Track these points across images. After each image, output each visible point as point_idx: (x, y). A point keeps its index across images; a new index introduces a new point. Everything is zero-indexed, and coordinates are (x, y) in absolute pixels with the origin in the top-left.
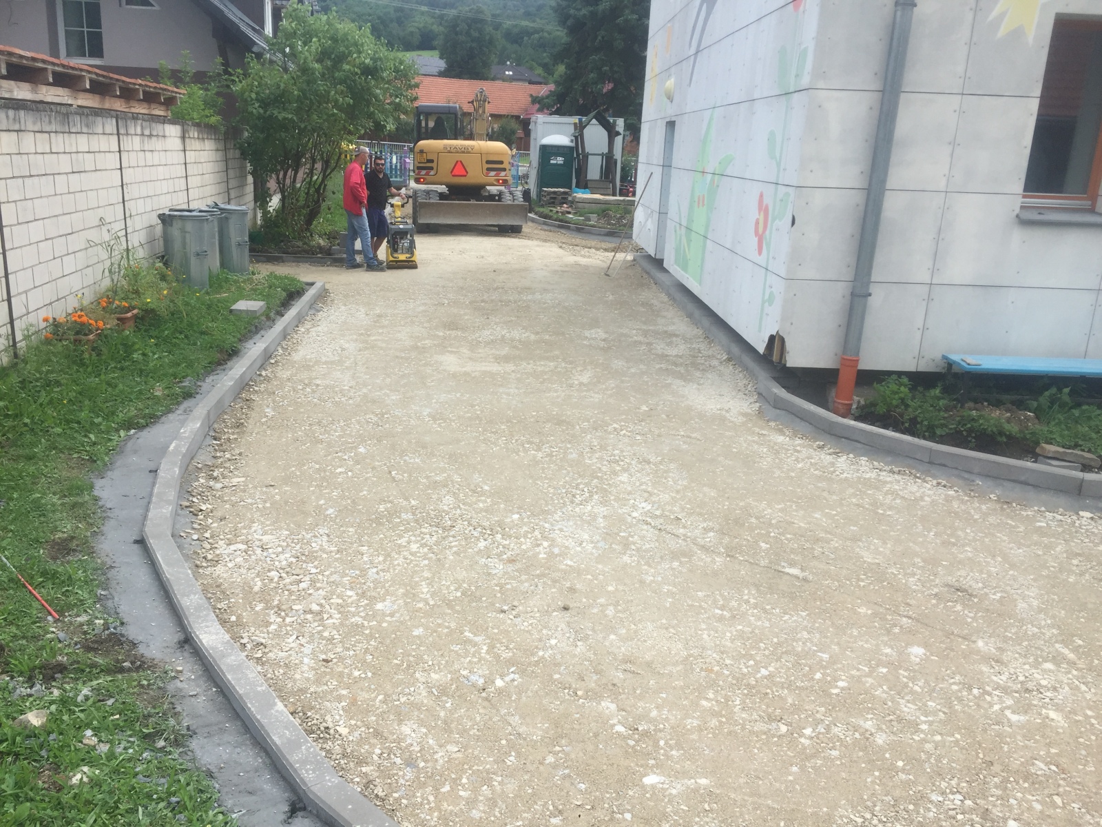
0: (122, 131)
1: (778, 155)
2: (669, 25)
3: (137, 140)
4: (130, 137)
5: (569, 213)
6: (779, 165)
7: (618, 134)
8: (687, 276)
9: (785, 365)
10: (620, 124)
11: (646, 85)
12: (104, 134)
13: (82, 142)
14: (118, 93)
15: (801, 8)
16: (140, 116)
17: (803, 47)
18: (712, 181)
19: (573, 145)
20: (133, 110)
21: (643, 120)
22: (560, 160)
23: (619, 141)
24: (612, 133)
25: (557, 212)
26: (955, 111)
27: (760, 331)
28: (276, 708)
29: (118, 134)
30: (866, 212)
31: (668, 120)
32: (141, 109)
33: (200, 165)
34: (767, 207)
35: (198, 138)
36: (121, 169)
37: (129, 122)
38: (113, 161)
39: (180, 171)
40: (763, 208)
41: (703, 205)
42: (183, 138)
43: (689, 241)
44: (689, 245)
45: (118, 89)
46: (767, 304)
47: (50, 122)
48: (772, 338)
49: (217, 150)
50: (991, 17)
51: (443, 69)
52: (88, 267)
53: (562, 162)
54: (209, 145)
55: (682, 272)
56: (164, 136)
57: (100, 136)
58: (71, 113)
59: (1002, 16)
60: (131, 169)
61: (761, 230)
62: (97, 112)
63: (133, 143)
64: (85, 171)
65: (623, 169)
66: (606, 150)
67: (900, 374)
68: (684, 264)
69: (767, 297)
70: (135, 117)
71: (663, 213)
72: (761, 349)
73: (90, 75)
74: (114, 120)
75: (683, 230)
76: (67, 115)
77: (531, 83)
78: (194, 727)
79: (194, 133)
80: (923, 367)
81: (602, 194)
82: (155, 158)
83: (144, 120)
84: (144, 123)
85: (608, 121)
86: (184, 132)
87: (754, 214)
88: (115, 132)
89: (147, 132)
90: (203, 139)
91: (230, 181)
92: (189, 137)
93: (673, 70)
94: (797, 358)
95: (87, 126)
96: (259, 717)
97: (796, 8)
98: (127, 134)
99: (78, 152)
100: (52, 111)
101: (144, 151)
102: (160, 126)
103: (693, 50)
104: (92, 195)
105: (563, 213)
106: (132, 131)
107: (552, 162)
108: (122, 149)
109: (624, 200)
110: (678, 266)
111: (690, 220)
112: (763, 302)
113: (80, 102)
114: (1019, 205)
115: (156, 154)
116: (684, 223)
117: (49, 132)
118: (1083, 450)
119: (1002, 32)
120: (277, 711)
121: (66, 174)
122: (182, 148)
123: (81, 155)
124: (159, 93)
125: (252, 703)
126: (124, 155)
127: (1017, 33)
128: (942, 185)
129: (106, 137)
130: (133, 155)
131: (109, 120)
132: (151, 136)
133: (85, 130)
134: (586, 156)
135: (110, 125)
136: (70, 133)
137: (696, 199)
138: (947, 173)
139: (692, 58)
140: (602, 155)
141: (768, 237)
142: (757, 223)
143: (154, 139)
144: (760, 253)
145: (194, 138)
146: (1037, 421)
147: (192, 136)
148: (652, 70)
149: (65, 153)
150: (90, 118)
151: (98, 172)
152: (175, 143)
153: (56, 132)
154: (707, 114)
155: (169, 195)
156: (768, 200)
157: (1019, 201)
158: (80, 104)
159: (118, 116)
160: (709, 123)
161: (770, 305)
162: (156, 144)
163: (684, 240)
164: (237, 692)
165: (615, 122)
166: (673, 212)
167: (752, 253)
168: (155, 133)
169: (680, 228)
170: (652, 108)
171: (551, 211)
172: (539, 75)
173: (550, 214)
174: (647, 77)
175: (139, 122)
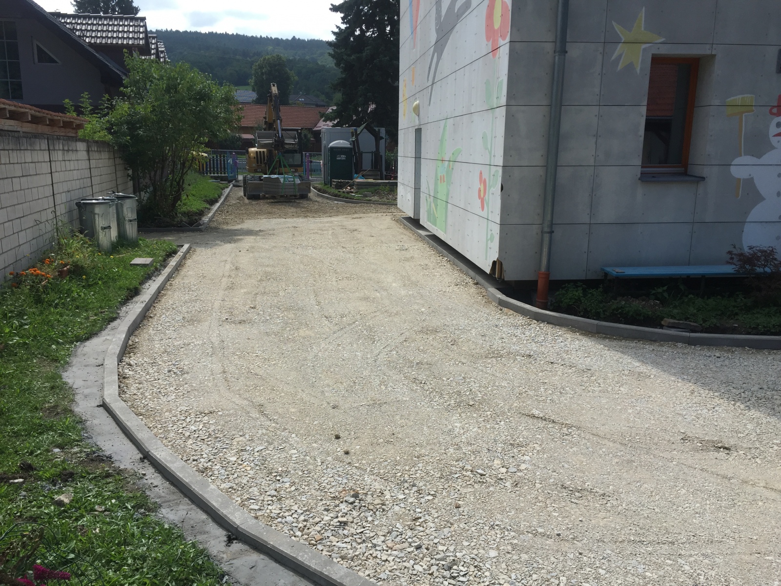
0: (51, 148)
1: (489, 147)
2: (413, 66)
3: (60, 153)
4: (56, 152)
5: (352, 192)
6: (490, 153)
7: (382, 138)
8: (436, 228)
9: (504, 279)
10: (383, 131)
11: (400, 105)
12: (41, 150)
13: (28, 156)
14: (48, 123)
15: (497, 56)
16: (62, 137)
17: (500, 80)
18: (449, 166)
19: (352, 146)
20: (56, 134)
21: (400, 128)
22: (343, 157)
23: (382, 142)
24: (378, 138)
25: (344, 192)
26: (596, 116)
27: (486, 259)
28: (211, 487)
29: (49, 150)
30: (546, 180)
31: (417, 128)
32: (61, 132)
33: (99, 169)
34: (485, 180)
35: (97, 151)
36: (51, 173)
37: (55, 141)
38: (45, 168)
39: (87, 173)
40: (483, 181)
41: (444, 181)
42: (88, 151)
43: (436, 206)
44: (436, 208)
45: (47, 120)
46: (489, 242)
47: (9, 143)
48: (494, 263)
49: (109, 159)
50: (614, 57)
51: (255, 99)
52: (34, 239)
53: (344, 159)
54: (105, 155)
55: (433, 226)
56: (77, 150)
57: (39, 151)
58: (21, 137)
59: (620, 56)
60: (58, 173)
61: (482, 195)
62: (36, 136)
63: (58, 155)
64: (30, 175)
65: (386, 162)
66: (374, 150)
67: (575, 282)
68: (433, 219)
69: (489, 237)
70: (58, 138)
71: (417, 189)
72: (488, 270)
73: (30, 111)
74: (46, 141)
75: (432, 198)
76: (18, 138)
77: (317, 106)
78: (160, 502)
79: (95, 148)
80: (590, 277)
81: (374, 179)
82: (72, 165)
83: (64, 140)
84: (64, 142)
85: (375, 130)
86: (88, 147)
87: (477, 185)
88: (47, 149)
89: (66, 148)
90: (100, 151)
91: (118, 179)
92: (92, 151)
93: (417, 96)
94: (510, 275)
95: (31, 145)
96: (201, 493)
97: (494, 56)
98: (54, 150)
99: (25, 163)
100: (9, 136)
101: (65, 161)
102: (74, 144)
103: (430, 83)
104: (34, 190)
105: (348, 193)
106: (57, 147)
107: (338, 158)
108: (51, 160)
109: (389, 182)
110: (431, 223)
111: (436, 191)
112: (487, 241)
113: (24, 130)
114: (640, 172)
115: (72, 163)
116: (432, 194)
117: (8, 150)
118: (691, 321)
119: (620, 67)
120: (211, 489)
121: (19, 177)
122: (87, 158)
123: (27, 164)
124: (72, 122)
125: (195, 486)
126: (53, 164)
127: (630, 67)
128: (592, 162)
129: (42, 152)
130: (58, 163)
131: (43, 140)
132: (68, 150)
133: (29, 148)
134: (361, 154)
135: (44, 145)
136: (20, 150)
137: (439, 178)
138: (594, 154)
139: (430, 87)
140: (372, 152)
141: (487, 199)
142: (480, 191)
143: (70, 152)
144: (483, 209)
145: (94, 151)
146: (661, 305)
147: (93, 149)
148: (404, 95)
149: (18, 163)
150: (32, 139)
151: (38, 176)
152: (83, 155)
153: (12, 150)
154: (442, 123)
155: (80, 190)
156: (485, 176)
157: (639, 170)
158: (24, 131)
159: (49, 138)
160: (444, 128)
161: (492, 242)
162: (71, 156)
163: (433, 205)
164: (185, 481)
165: (379, 130)
166: (423, 187)
167: (478, 211)
168: (70, 149)
169: (430, 197)
170: (406, 121)
171: (339, 191)
172: (323, 100)
173: (339, 193)
174: (400, 101)
175: (61, 141)
